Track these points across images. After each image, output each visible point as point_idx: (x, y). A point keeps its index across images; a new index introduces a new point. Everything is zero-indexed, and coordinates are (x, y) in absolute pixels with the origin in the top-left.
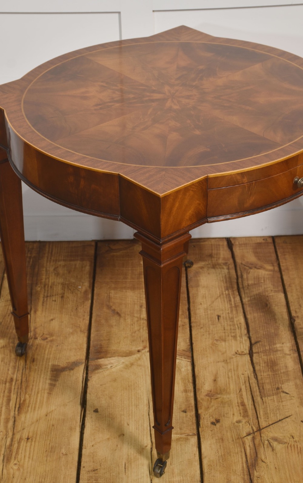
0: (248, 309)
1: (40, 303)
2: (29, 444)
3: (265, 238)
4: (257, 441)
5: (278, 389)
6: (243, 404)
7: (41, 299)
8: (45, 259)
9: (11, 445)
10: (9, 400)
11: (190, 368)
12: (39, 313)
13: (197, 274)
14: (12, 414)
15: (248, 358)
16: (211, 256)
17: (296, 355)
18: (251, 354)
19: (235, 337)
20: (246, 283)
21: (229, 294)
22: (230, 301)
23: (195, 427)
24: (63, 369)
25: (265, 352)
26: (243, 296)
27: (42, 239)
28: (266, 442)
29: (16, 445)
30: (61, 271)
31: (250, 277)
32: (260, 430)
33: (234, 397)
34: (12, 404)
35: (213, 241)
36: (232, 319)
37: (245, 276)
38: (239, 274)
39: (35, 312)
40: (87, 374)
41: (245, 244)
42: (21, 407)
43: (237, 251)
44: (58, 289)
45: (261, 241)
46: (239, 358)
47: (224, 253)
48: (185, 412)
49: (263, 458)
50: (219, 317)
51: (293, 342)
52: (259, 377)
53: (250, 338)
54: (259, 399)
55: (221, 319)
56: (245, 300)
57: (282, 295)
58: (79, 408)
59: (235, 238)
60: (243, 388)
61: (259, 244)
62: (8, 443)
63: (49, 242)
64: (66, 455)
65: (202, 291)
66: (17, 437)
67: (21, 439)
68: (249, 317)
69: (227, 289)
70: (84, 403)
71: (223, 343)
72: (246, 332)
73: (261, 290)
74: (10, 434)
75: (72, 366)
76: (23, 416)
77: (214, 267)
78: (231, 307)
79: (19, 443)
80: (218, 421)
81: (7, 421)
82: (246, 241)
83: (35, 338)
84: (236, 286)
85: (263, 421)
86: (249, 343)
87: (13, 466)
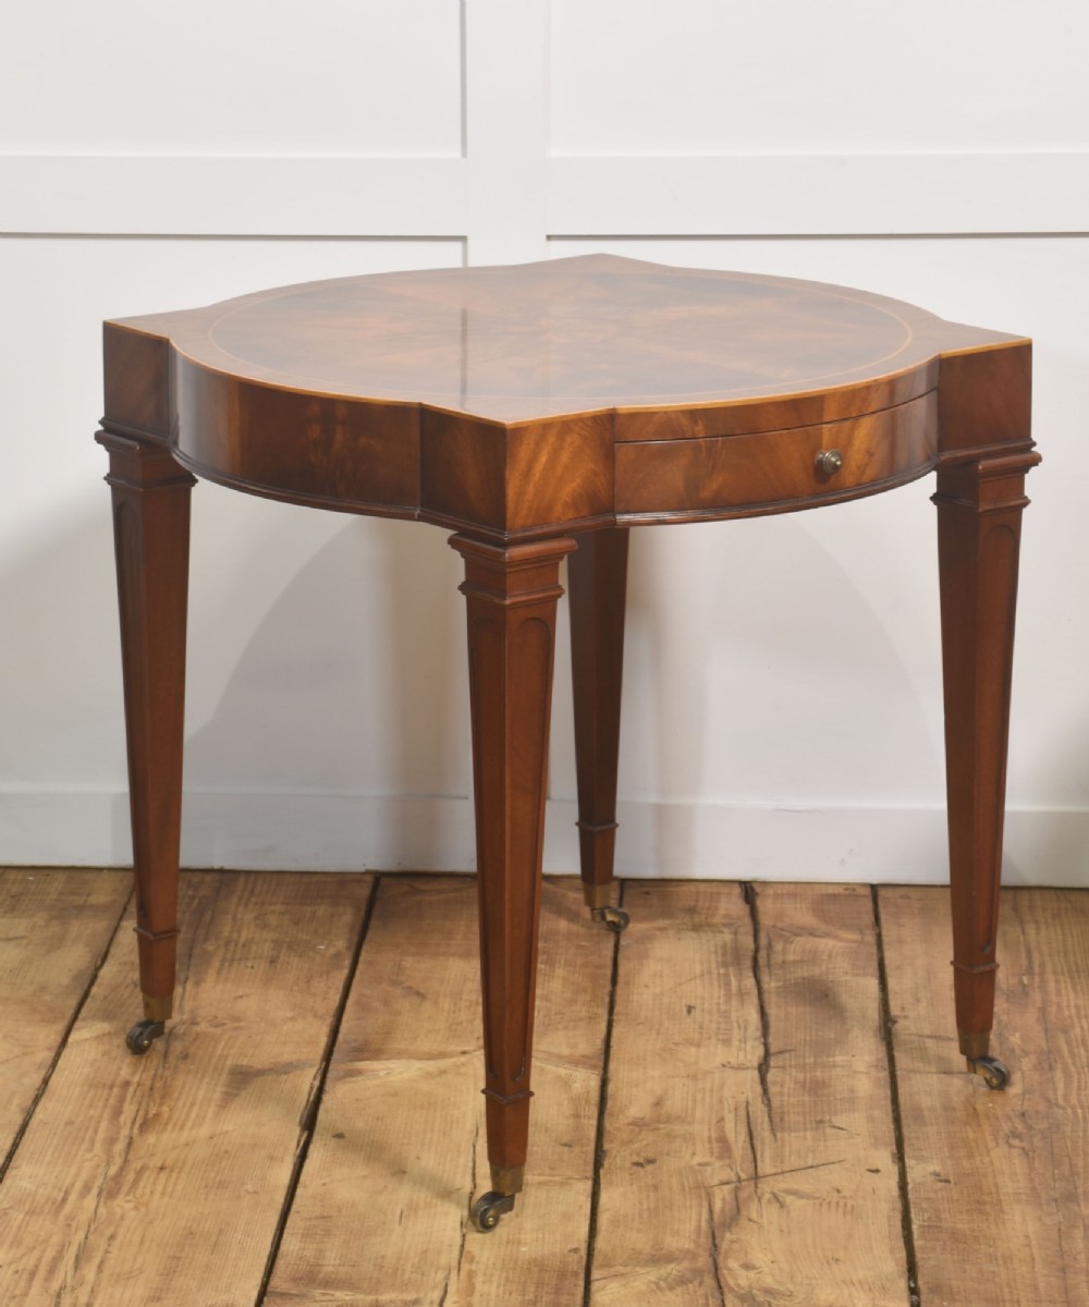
0: (773, 1000)
1: (212, 970)
2: (163, 1176)
3: (850, 887)
4: (743, 1195)
5: (821, 1122)
6: (723, 1140)
7: (216, 963)
8: (234, 900)
9: (119, 1174)
10: (118, 1112)
11: (594, 1083)
12: (205, 986)
13: (645, 938)
14: (125, 1132)
15: (755, 1075)
16: (691, 910)
17: (885, 1074)
18: (763, 1068)
19: (727, 1042)
20: (776, 959)
21: (727, 975)
22: (728, 984)
23: (589, 1167)
24: (261, 1073)
25: (803, 1067)
26: (765, 978)
27: (228, 865)
28: (767, 1196)
29: (131, 1177)
30: (273, 920)
31: (792, 950)
32: (756, 1177)
33: (702, 1130)
34: (126, 1117)
35: (702, 887)
36: (726, 1015)
37: (778, 946)
38: (763, 941)
39: (198, 983)
40: (323, 1082)
41: (792, 896)
42: (146, 1124)
43: (766, 906)
44: (264, 949)
45: (840, 890)
46: (728, 1072)
47: (730, 907)
48: (567, 1146)
49: (754, 1216)
50: (690, 1008)
51: (884, 1054)
52: (775, 1102)
53: (766, 1045)
54: (767, 1134)
55: (696, 1013)
56: (770, 984)
57: (874, 982)
58: (294, 1132)
59: (765, 883)
60: (729, 1116)
61: (834, 897)
62: (113, 1170)
63: (248, 873)
64: (256, 1193)
65: (652, 966)
66: (136, 1165)
67: (144, 1168)
68: (772, 1013)
69: (725, 965)
70: (309, 1124)
71: (693, 1050)
72: (759, 1034)
73: (816, 971)
74: (118, 1161)
75: (284, 1069)
76: (151, 1138)
77: (697, 928)
78: (727, 995)
79: (140, 1173)
80: (650, 1161)
81: (111, 1141)
82: (795, 890)
83: (194, 1023)
84: (748, 963)
85: (766, 1166)
86: (760, 1051)
87: (122, 1204)
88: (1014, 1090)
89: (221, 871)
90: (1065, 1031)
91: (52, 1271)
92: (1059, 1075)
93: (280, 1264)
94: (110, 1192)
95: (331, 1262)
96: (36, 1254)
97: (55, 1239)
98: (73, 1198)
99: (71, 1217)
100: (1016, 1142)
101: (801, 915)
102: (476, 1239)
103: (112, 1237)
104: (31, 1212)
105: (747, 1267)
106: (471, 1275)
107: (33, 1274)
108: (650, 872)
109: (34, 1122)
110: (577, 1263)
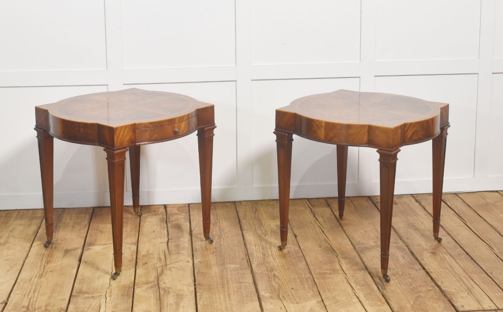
0: (169, 228)
1: (61, 229)
2: (51, 273)
3: (184, 205)
4: (163, 269)
5: (178, 253)
6: (160, 258)
7: (62, 228)
8: (65, 214)
9: (42, 273)
10: (42, 260)
11: (136, 248)
12: (60, 233)
13: (145, 218)
14: (43, 264)
15: (166, 244)
16: (154, 211)
17: (190, 242)
18: (168, 243)
19: (161, 238)
20: (171, 220)
21: (161, 224)
22: (161, 226)
23: (135, 266)
24: (71, 250)
25: (175, 242)
26: (168, 224)
28: (168, 269)
30: (73, 218)
31: (173, 218)
32: (166, 265)
33: (156, 256)
35: (156, 206)
36: (161, 232)
37: (171, 218)
38: (168, 217)
39: (58, 232)
40: (83, 251)
41: (174, 207)
42: (48, 263)
43: (168, 209)
44: (72, 224)
45: (182, 205)
46: (161, 244)
47: (162, 210)
48: (130, 261)
49: (166, 273)
50: (154, 232)
51: (190, 238)
52: (170, 250)
54: (168, 256)
56: (169, 226)
57: (189, 224)
58: (77, 262)
59: (168, 205)
60: (161, 253)
61: (181, 207)
62: (41, 272)
63: (68, 208)
64: (69, 276)
65: (147, 223)
67: (47, 272)
68: (169, 231)
69: (161, 222)
70: (80, 260)
71: (154, 240)
72: (167, 236)
73: (178, 222)
74: (42, 270)
75: (75, 249)
76: (49, 265)
77: (155, 215)
78: (161, 228)
79: (46, 273)
80: (146, 263)
81: (41, 266)
82: (174, 206)
83: (57, 241)
84: (165, 221)
85: (168, 263)
86: (167, 239)
87: (43, 279)
88: (214, 243)
89: (63, 208)
90: (223, 231)
91: (29, 294)
92: (222, 239)
93: (74, 289)
94: (40, 277)
95: (84, 289)
96: (25, 291)
97: (29, 287)
98: (33, 279)
99: (33, 283)
100: (214, 254)
101: (175, 211)
102: (112, 282)
103: (41, 286)
104: (24, 282)
105: (164, 283)
106: (111, 289)
107: (25, 295)
108: (146, 204)
109: (25, 263)
110: (132, 285)
